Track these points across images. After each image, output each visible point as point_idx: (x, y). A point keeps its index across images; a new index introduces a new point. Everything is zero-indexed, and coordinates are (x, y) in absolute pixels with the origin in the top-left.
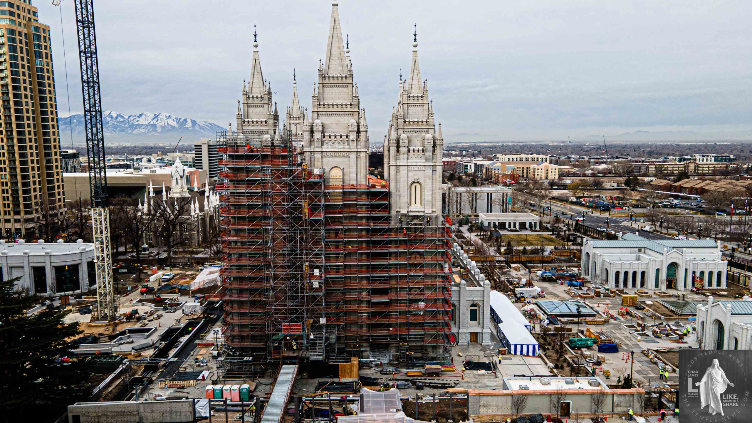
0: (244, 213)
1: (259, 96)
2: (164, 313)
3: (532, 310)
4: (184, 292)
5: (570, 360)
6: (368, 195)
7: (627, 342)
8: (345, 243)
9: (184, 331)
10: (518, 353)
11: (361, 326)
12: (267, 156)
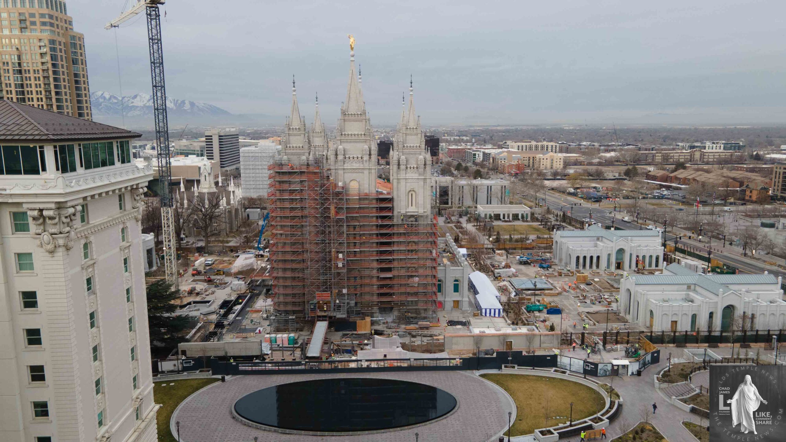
0: (288, 213)
1: (298, 128)
2: (215, 289)
3: (505, 285)
4: (228, 274)
5: (524, 319)
6: (377, 200)
7: (571, 308)
8: (361, 235)
9: (236, 303)
10: (488, 315)
11: (373, 295)
12: (304, 172)
